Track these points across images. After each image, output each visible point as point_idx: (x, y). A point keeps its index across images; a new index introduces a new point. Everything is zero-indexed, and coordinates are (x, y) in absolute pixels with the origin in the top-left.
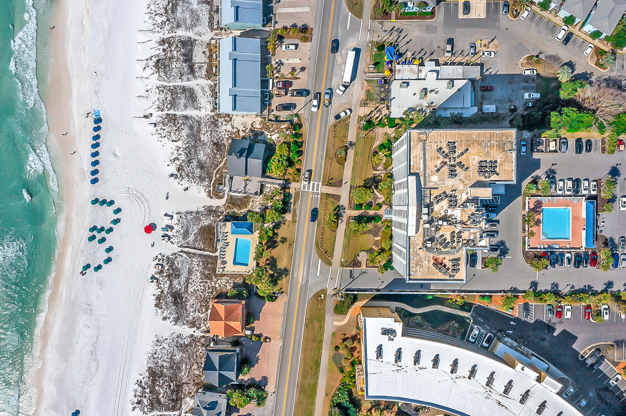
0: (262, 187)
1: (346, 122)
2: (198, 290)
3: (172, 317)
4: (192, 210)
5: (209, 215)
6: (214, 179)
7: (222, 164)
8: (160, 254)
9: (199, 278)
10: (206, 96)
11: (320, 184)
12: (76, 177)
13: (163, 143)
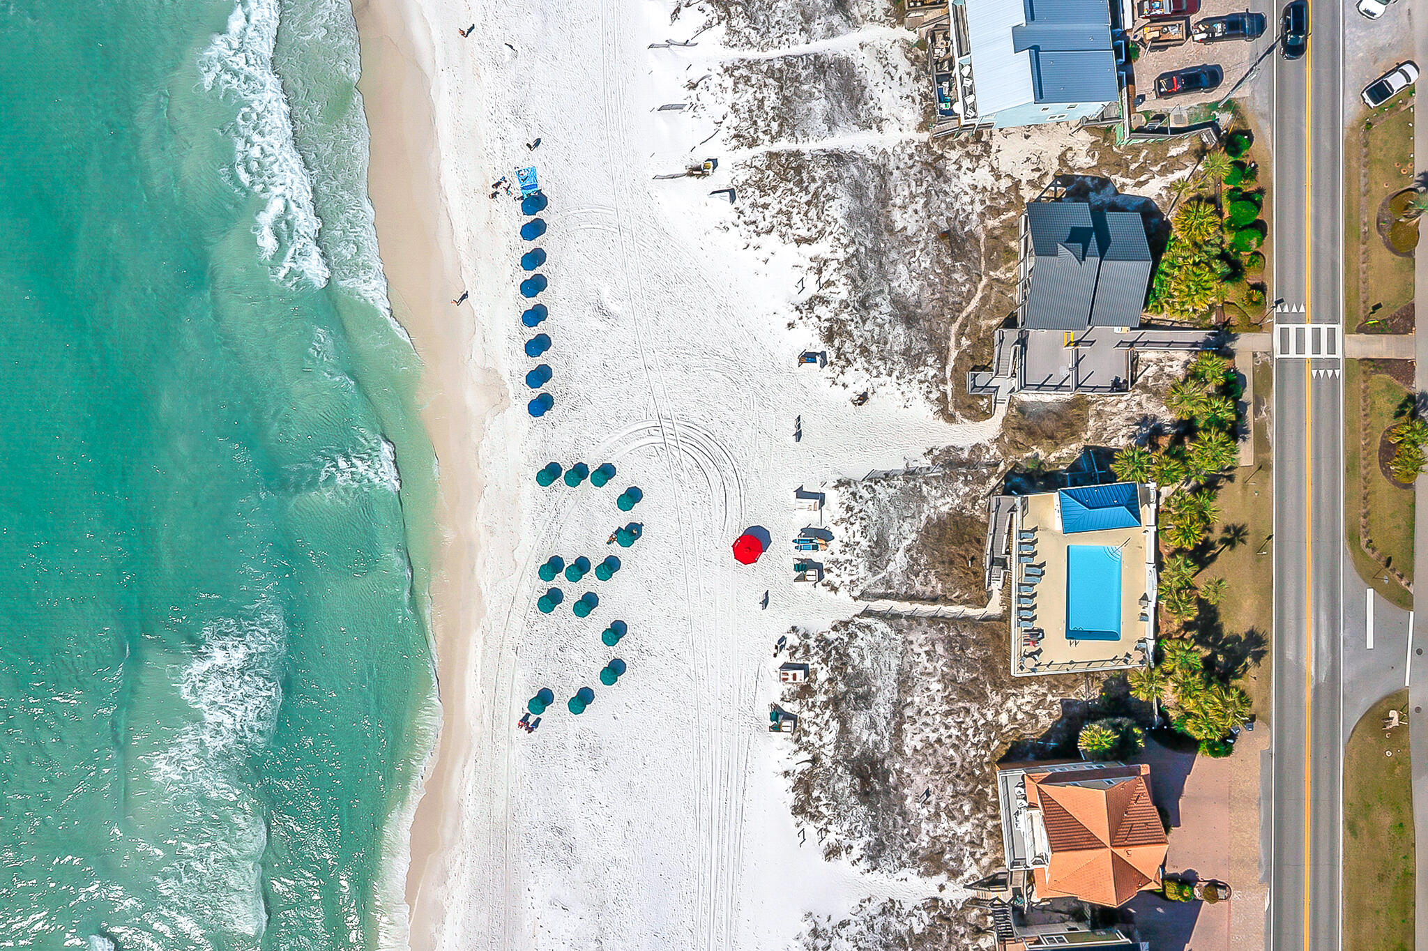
0: (1134, 363)
1: (1403, 108)
2: (939, 741)
3: (858, 846)
4: (888, 469)
5: (951, 479)
6: (954, 354)
7: (975, 302)
8: (794, 628)
9: (938, 699)
10: (897, 78)
11: (1339, 328)
12: (474, 400)
13: (762, 254)
